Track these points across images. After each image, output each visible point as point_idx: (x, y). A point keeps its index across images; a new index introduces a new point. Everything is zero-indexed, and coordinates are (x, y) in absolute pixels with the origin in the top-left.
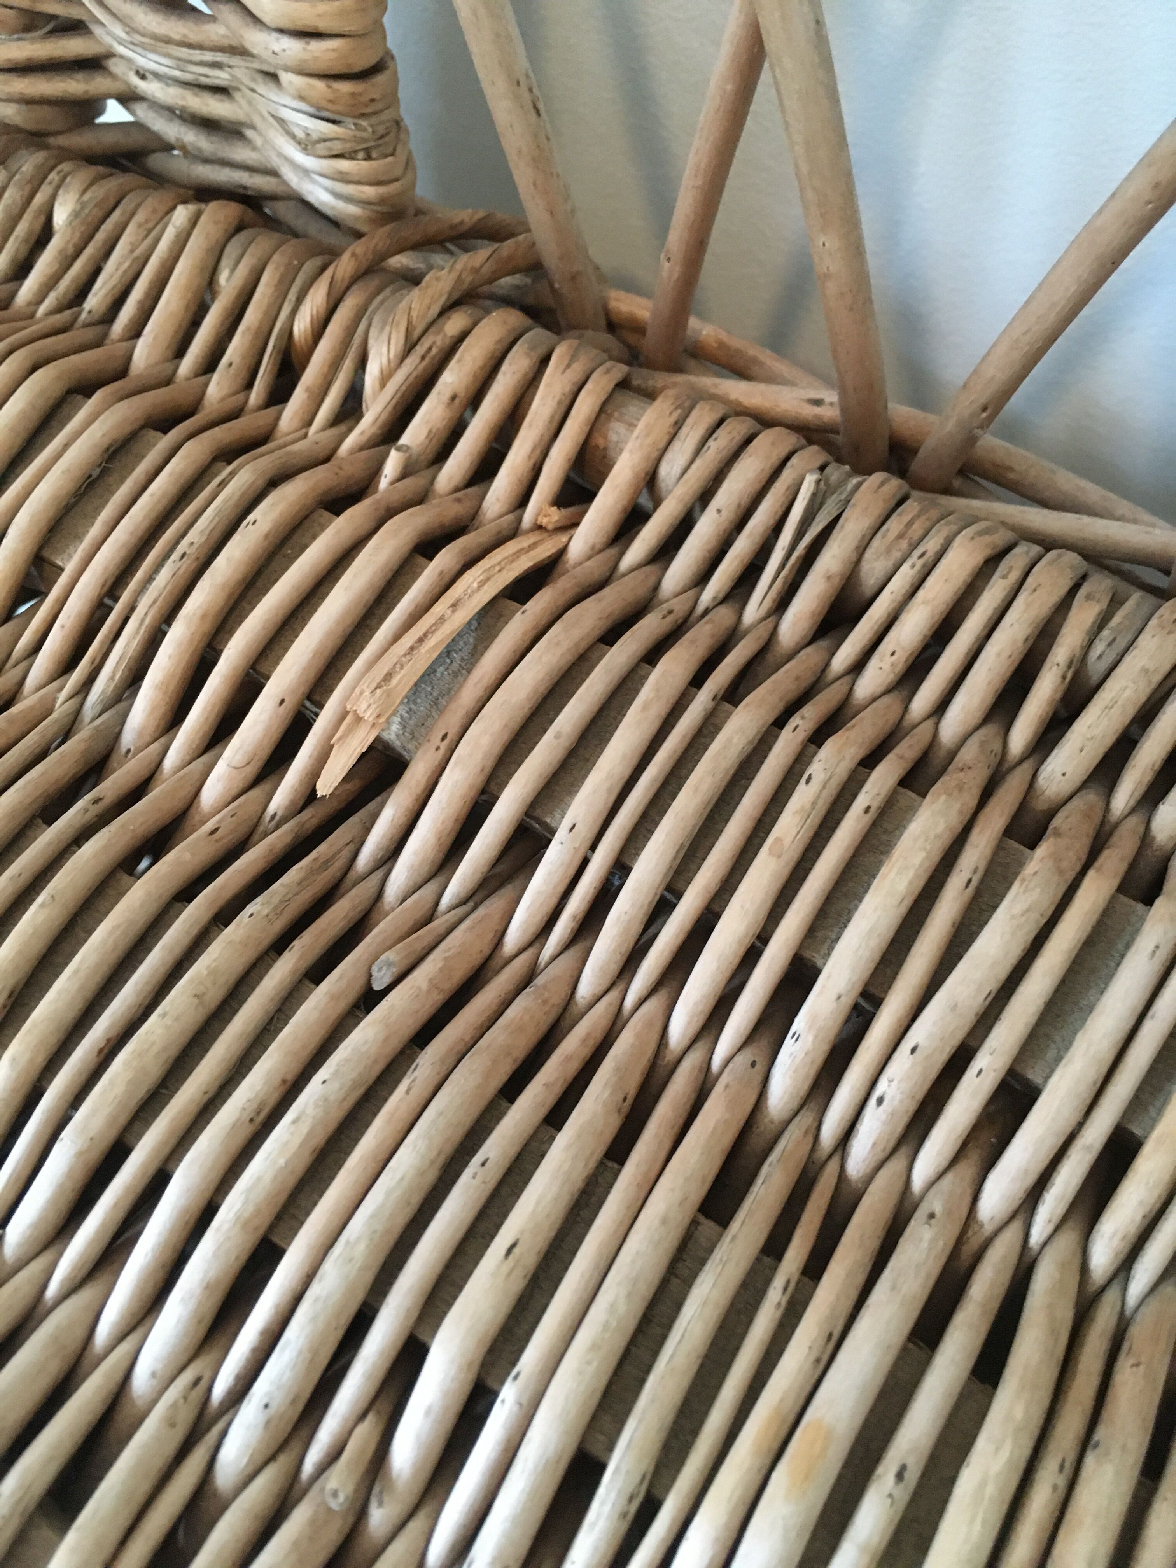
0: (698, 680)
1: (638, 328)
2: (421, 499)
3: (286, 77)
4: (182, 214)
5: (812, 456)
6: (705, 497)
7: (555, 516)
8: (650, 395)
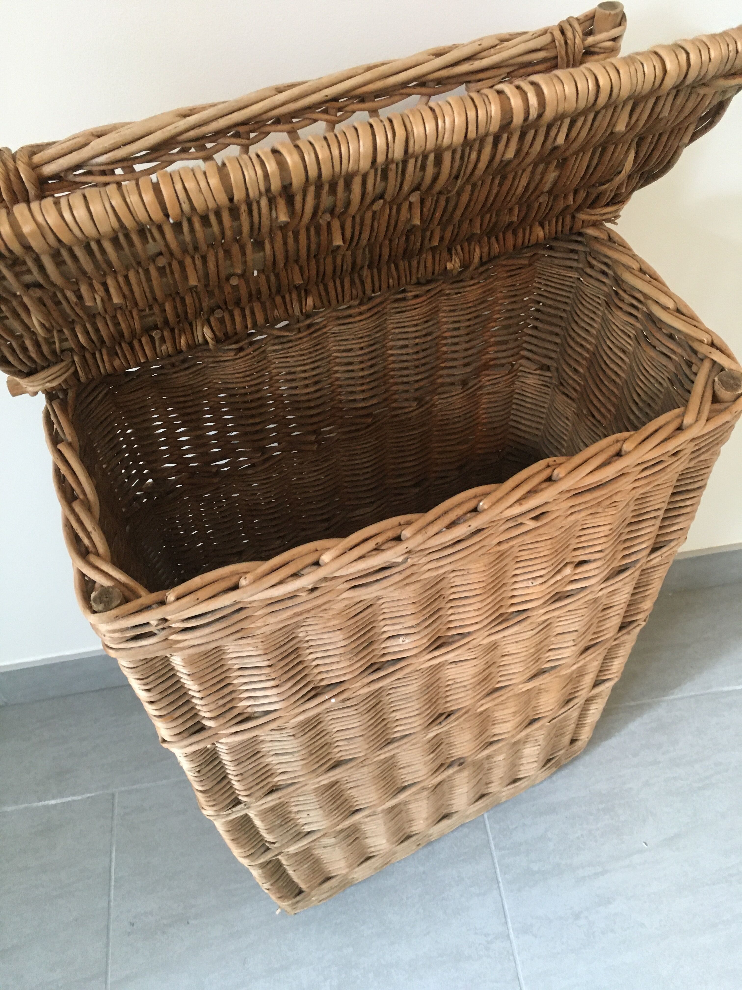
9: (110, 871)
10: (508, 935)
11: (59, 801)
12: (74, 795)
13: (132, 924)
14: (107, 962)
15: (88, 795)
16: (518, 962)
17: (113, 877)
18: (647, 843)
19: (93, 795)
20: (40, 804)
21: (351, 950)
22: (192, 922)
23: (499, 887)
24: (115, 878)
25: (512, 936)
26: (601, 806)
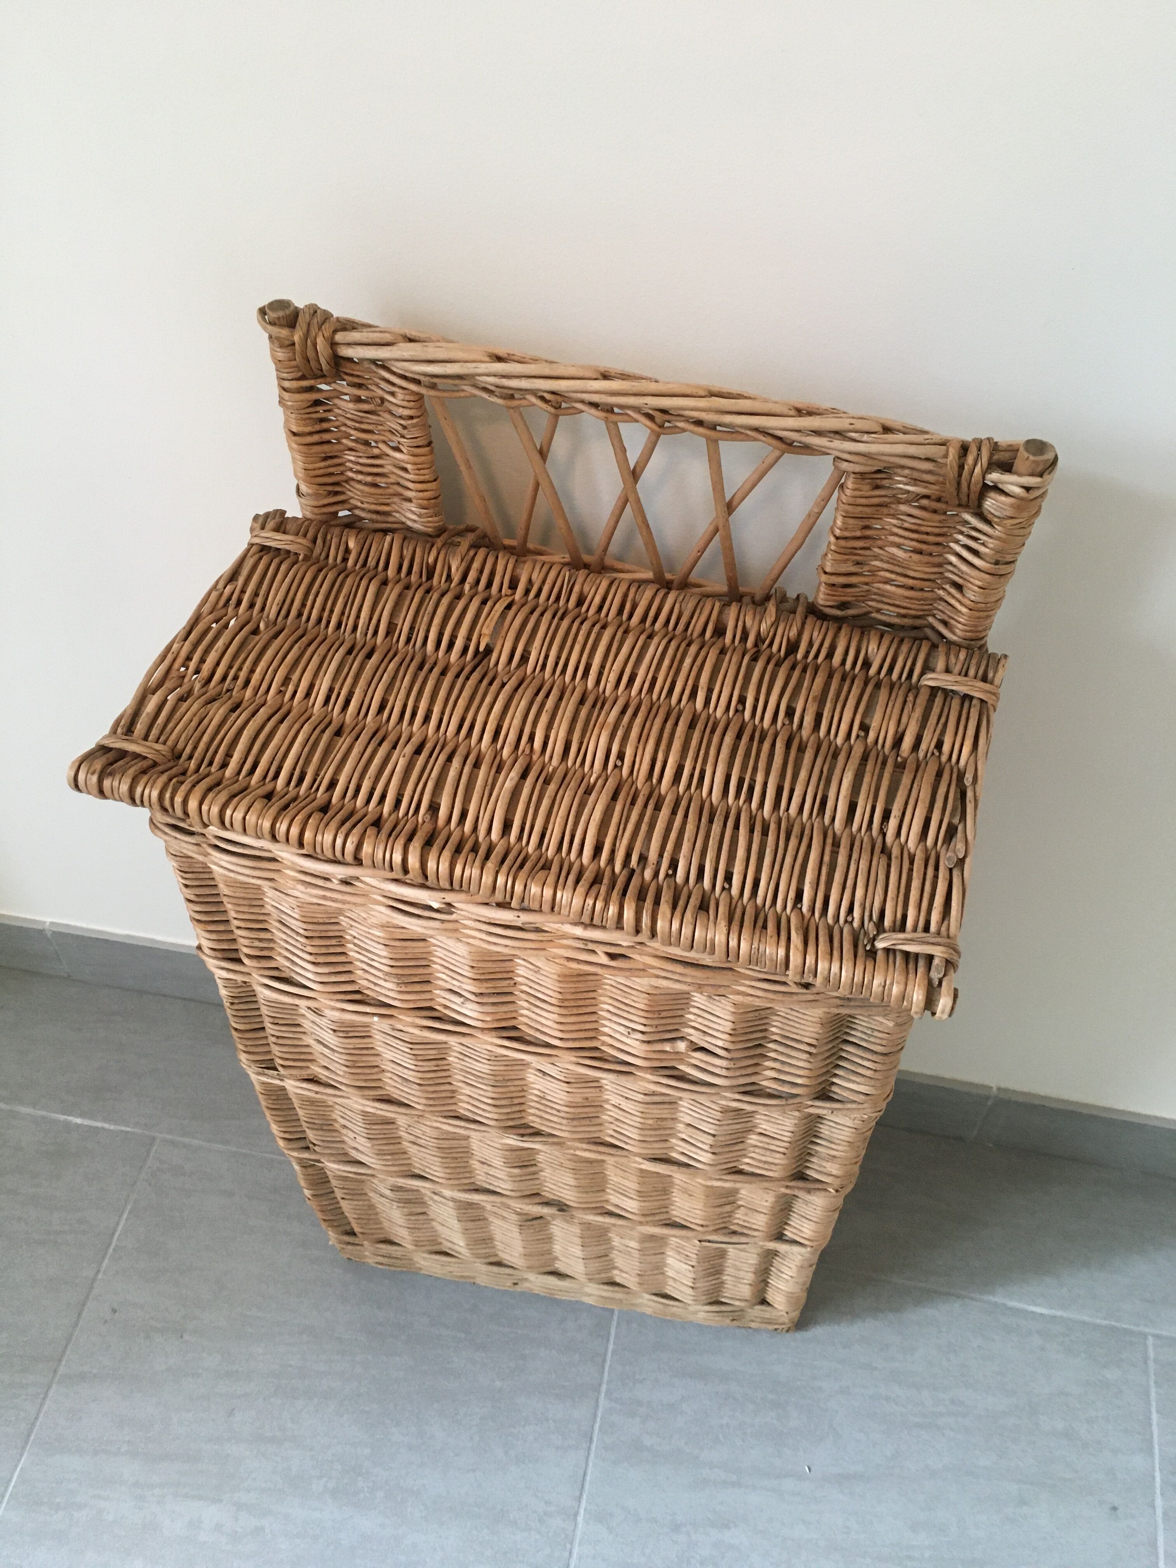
0: (554, 617)
1: (514, 548)
2: (476, 594)
3: (414, 501)
4: (388, 538)
5: (566, 569)
6: (544, 582)
7: (510, 592)
8: (525, 562)
9: (113, 1234)
10: (576, 1514)
11: (87, 1122)
12: (105, 1120)
13: (114, 1311)
14: (66, 1346)
15: (123, 1128)
16: (575, 1556)
17: (114, 1244)
18: (812, 1468)
19: (129, 1129)
20: (62, 1117)
21: (367, 1451)
22: (186, 1337)
23: (589, 1449)
24: (116, 1246)
25: (580, 1519)
26: (771, 1396)
